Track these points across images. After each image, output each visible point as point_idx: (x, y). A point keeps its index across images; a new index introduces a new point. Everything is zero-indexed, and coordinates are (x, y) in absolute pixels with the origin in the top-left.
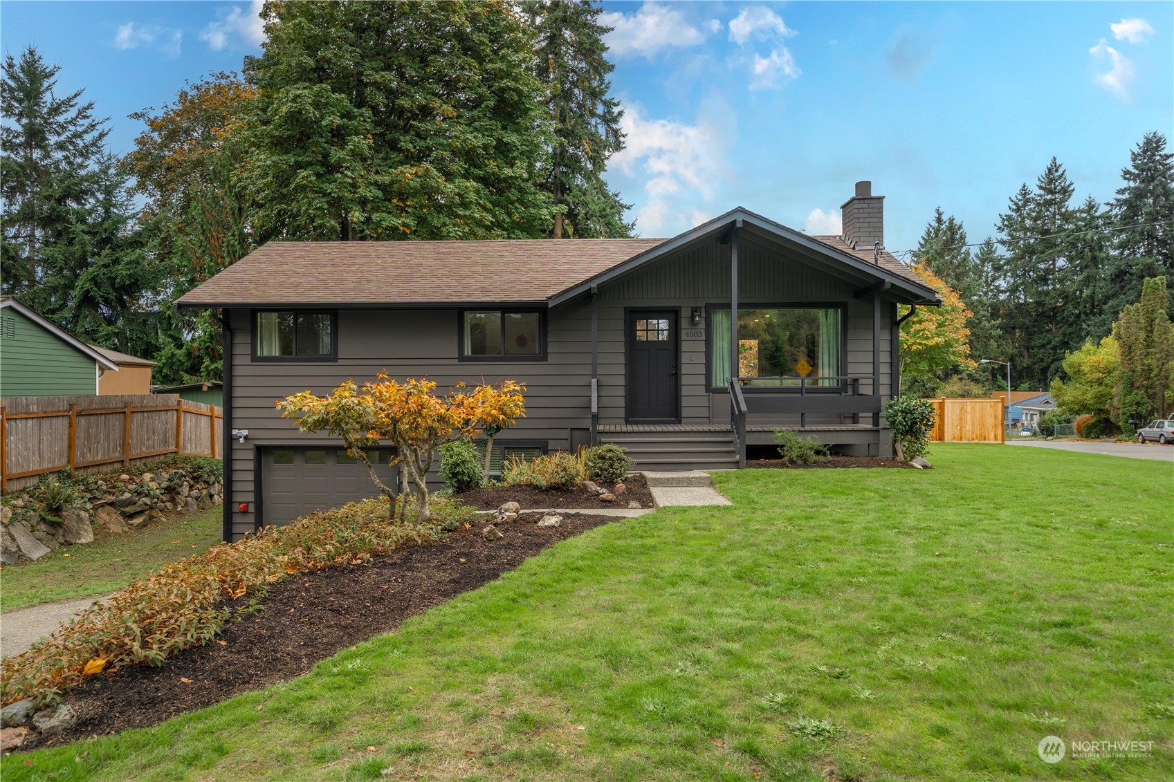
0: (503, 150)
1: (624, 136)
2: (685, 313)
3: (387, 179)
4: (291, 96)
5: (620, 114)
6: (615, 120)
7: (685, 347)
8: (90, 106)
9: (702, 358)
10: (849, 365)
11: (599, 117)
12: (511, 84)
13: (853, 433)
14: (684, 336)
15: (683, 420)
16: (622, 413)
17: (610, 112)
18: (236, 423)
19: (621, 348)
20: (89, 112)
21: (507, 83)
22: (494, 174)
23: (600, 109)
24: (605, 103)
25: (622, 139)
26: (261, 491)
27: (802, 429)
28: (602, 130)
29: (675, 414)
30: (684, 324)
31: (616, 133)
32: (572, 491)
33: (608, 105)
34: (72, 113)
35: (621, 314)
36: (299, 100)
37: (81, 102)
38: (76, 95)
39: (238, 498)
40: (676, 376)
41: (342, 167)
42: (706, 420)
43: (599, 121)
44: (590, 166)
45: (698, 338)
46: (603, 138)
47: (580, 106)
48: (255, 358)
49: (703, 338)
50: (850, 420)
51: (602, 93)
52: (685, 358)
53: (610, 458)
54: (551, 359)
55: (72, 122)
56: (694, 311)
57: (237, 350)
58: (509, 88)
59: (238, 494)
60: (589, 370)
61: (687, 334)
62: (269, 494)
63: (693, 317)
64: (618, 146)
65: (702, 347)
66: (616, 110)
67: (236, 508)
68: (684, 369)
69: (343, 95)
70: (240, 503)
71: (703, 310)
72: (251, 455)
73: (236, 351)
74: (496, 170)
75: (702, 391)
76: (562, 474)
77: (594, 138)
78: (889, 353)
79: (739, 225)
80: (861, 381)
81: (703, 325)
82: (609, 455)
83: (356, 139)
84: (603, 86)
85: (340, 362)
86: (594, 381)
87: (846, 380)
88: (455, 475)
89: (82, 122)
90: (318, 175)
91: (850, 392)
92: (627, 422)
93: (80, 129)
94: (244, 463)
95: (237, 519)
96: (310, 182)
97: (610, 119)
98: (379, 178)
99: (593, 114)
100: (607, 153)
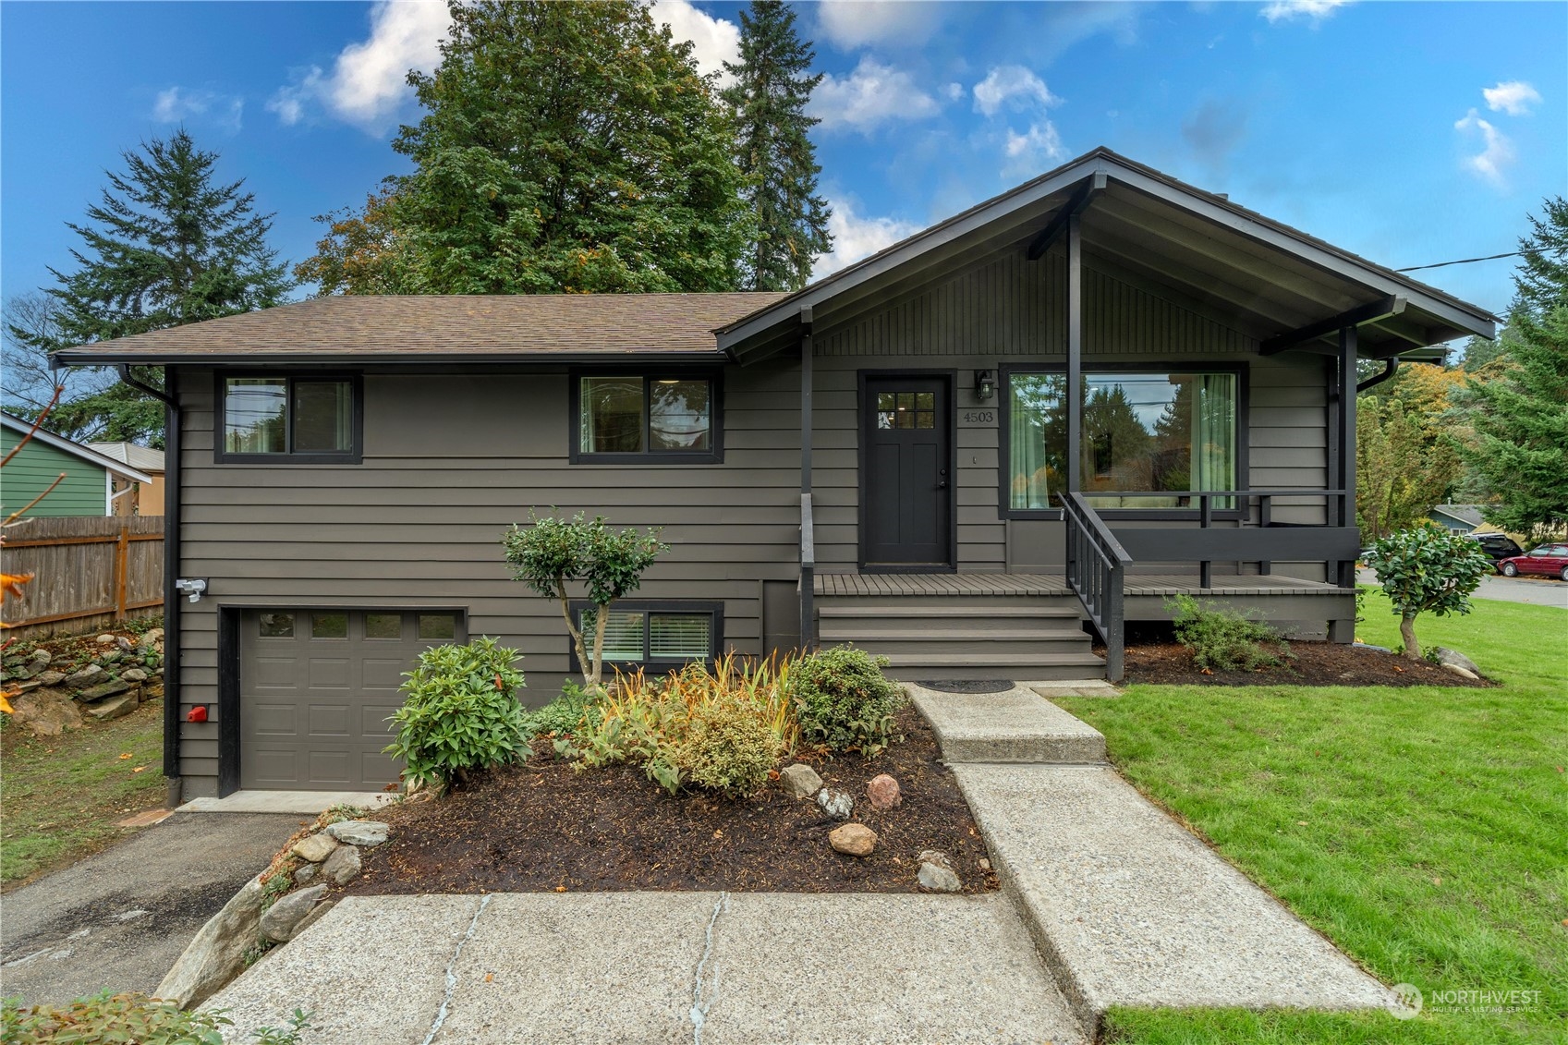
0: (699, 241)
1: (831, 238)
2: (964, 381)
3: (559, 263)
4: (439, 159)
5: (828, 214)
6: (822, 221)
7: (963, 438)
8: (250, 198)
9: (992, 460)
10: (1252, 472)
11: (806, 218)
12: (706, 165)
13: (1302, 600)
14: (961, 421)
15: (960, 567)
16: (852, 553)
17: (817, 213)
18: (190, 568)
19: (852, 440)
20: (249, 204)
21: (701, 164)
22: (688, 266)
23: (806, 209)
24: (811, 202)
25: (829, 241)
26: (237, 684)
27: (1205, 591)
28: (808, 231)
29: (946, 558)
30: (962, 399)
31: (823, 235)
32: (750, 805)
33: (815, 204)
34: (229, 206)
35: (851, 381)
36: (448, 163)
37: (241, 193)
38: (237, 185)
39: (191, 696)
40: (947, 489)
41: (501, 243)
42: (1000, 567)
43: (805, 222)
44: (795, 270)
45: (984, 424)
46: (810, 237)
47: (784, 206)
48: (221, 458)
49: (995, 423)
50: (1252, 569)
51: (809, 190)
52: (962, 459)
53: (851, 691)
54: (731, 459)
55: (231, 214)
56: (979, 378)
57: (192, 443)
58: (705, 171)
59: (192, 690)
60: (796, 479)
61: (967, 417)
62: (254, 688)
63: (978, 386)
64: (825, 249)
65: (992, 439)
66: (823, 210)
67: (188, 713)
68: (962, 478)
69: (505, 162)
70: (194, 706)
71: (995, 374)
72: (213, 623)
73: (188, 445)
74: (690, 262)
75: (992, 517)
76: (723, 759)
77: (799, 237)
78: (1321, 451)
79: (1100, 184)
80: (1274, 500)
81: (994, 402)
82: (849, 682)
83: (520, 213)
84: (810, 183)
85: (366, 464)
86: (806, 498)
87: (1247, 498)
88: (428, 753)
89: (240, 215)
90: (476, 257)
91: (1253, 519)
92: (862, 570)
93: (244, 224)
94: (203, 636)
95: (189, 732)
96: (465, 260)
97: (818, 220)
98: (551, 263)
99: (799, 215)
100: (813, 256)
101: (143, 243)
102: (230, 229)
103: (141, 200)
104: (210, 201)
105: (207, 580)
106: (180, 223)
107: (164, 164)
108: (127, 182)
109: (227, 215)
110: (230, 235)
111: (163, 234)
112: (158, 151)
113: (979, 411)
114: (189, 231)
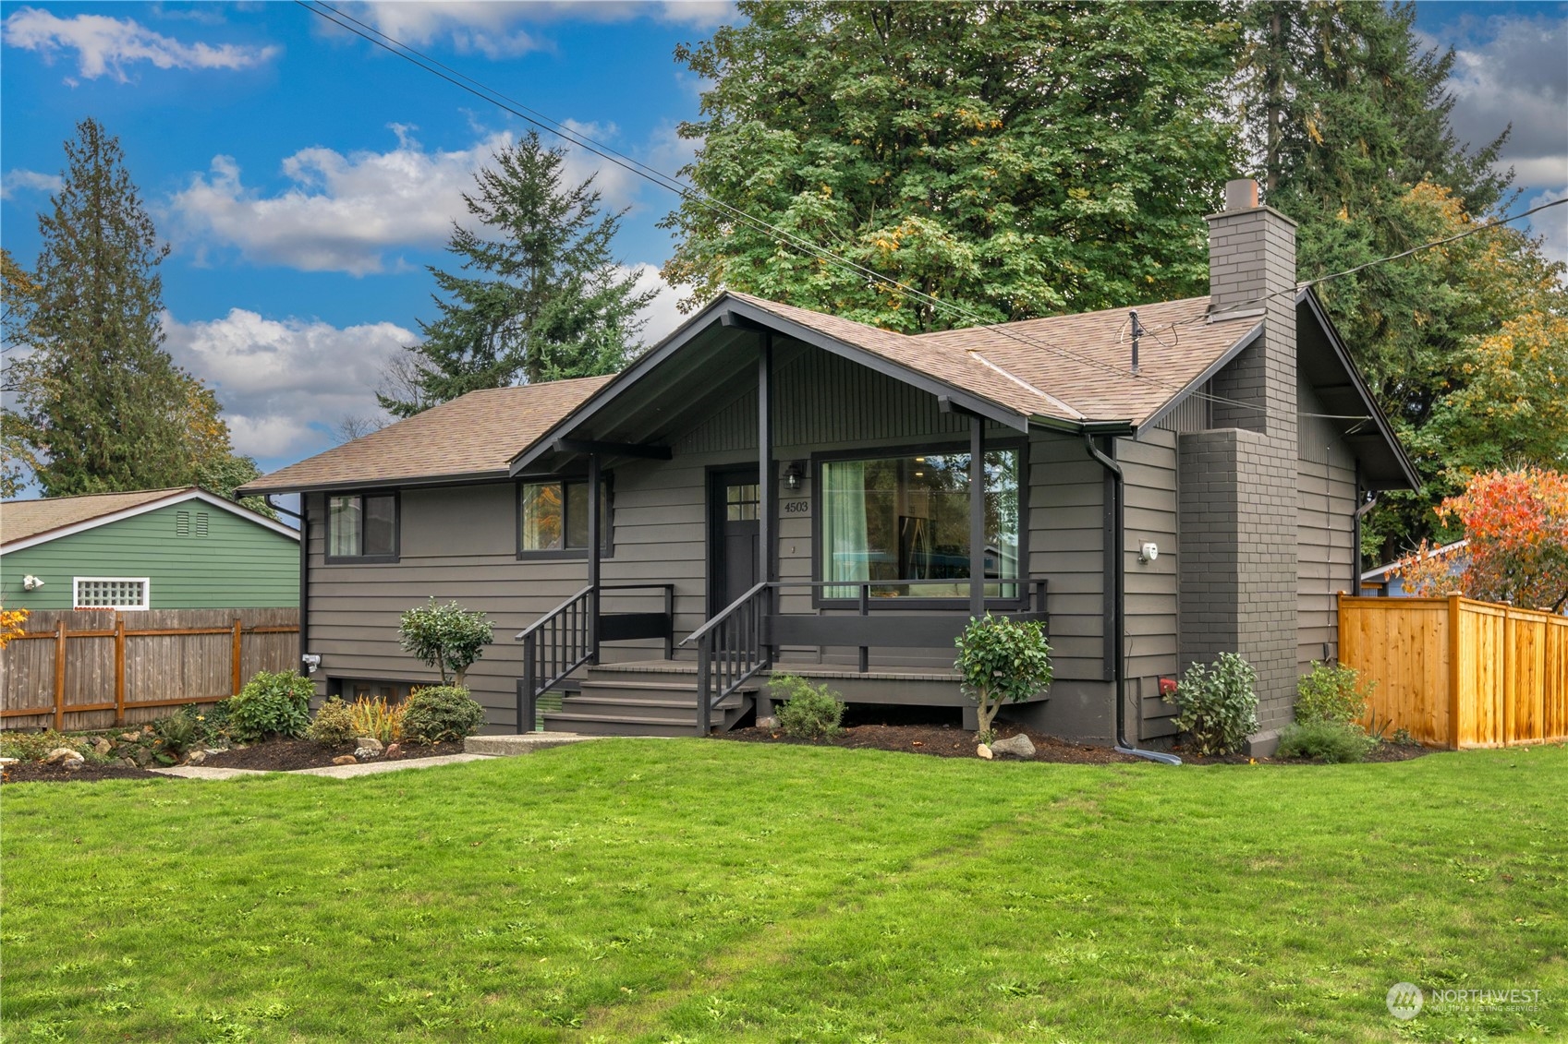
101: (492, 276)
102: (579, 239)
103: (492, 222)
104: (557, 209)
105: (321, 655)
106: (527, 245)
107: (514, 174)
108: (479, 204)
109: (573, 224)
110: (580, 248)
111: (513, 259)
112: (506, 160)
113: (797, 501)
114: (538, 250)
